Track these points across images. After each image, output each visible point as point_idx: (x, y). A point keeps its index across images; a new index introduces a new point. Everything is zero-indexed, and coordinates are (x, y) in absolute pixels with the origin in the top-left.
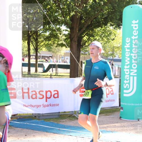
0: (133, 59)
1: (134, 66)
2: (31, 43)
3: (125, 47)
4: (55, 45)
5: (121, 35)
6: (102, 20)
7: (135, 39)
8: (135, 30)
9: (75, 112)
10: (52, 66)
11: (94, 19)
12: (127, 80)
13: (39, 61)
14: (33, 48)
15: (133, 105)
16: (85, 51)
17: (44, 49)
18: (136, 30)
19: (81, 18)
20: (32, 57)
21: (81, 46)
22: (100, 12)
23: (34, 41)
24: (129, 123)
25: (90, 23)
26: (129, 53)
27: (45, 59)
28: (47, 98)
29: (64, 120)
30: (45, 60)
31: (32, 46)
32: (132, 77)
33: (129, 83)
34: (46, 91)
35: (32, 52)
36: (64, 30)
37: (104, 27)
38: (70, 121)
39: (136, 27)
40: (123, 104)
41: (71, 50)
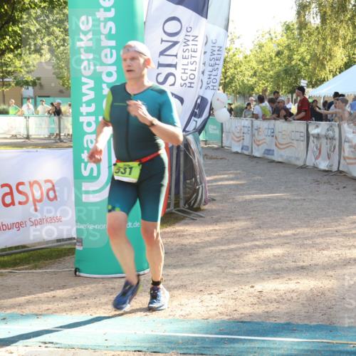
16: (2, 73)
24: (100, 285)
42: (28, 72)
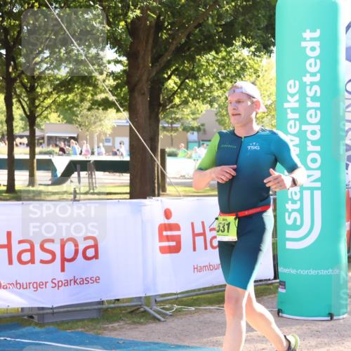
0: (309, 140)
1: (314, 161)
2: (14, 100)
3: (286, 105)
4: (87, 104)
5: (273, 74)
6: (218, 32)
7: (312, 84)
8: (312, 58)
9: (147, 298)
10: (78, 166)
11: (196, 28)
12: (294, 202)
13: (41, 153)
14: (21, 116)
15: (313, 272)
16: (171, 119)
17: (54, 117)
18: (316, 58)
19: (159, 26)
20: (18, 140)
21: (160, 105)
22: (212, 7)
23: (24, 95)
24: (304, 327)
25: (183, 41)
26: (297, 123)
27: (56, 146)
28: (64, 260)
29: (116, 325)
30: (57, 150)
31: (18, 108)
32: (308, 192)
33: (300, 211)
34: (62, 240)
35: (19, 125)
36: (109, 62)
37: (226, 51)
38: (132, 326)
39: (313, 49)
40: (286, 271)
41: (131, 118)
42: (194, 119)
